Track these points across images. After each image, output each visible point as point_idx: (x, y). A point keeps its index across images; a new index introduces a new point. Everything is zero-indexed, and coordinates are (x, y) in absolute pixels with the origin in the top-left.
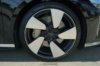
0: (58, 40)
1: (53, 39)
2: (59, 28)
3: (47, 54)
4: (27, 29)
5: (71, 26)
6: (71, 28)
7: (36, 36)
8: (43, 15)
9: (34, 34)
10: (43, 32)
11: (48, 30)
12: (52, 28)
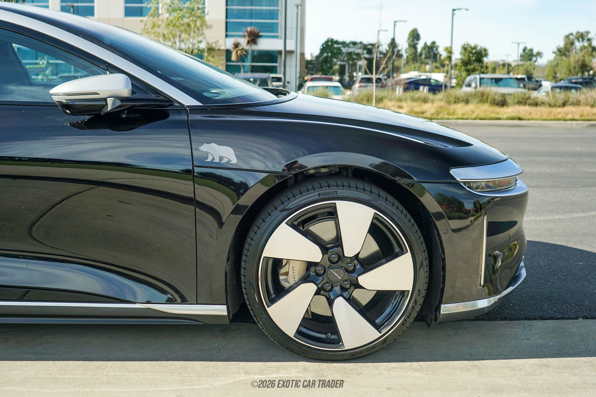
0: (357, 294)
1: (343, 289)
2: (361, 256)
3: (323, 336)
4: (267, 259)
5: (397, 250)
6: (397, 256)
7: (292, 282)
8: (313, 218)
9: (287, 274)
10: (312, 269)
11: (328, 263)
12: (341, 257)
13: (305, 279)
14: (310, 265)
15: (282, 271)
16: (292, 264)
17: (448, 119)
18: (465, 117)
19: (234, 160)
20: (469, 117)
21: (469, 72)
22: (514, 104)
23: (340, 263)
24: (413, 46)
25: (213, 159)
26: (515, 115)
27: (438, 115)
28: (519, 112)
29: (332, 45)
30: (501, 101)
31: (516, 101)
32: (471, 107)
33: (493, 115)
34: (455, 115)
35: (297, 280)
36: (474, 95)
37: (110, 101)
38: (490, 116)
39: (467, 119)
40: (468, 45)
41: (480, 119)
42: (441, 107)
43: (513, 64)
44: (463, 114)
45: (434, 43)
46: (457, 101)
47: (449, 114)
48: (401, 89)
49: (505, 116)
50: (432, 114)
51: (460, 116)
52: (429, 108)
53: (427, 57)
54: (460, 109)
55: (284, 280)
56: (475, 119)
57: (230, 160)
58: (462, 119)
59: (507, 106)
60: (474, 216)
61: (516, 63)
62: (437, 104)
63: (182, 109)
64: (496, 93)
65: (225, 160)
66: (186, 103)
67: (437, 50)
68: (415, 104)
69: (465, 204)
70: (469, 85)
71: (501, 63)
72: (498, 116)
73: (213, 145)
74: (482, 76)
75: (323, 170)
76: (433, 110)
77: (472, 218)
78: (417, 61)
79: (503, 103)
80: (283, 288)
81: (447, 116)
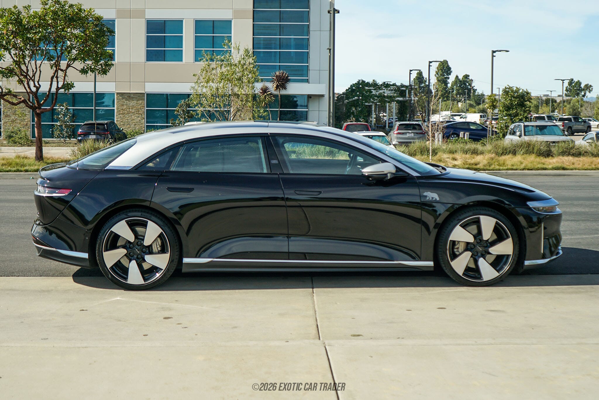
1: (483, 254)
2: (490, 240)
3: (474, 276)
4: (451, 241)
5: (505, 236)
6: (505, 239)
8: (470, 224)
9: (458, 248)
10: (469, 245)
11: (475, 243)
12: (481, 240)
13: (466, 250)
14: (468, 243)
15: (456, 247)
16: (461, 244)
17: (499, 170)
18: (515, 167)
19: (438, 199)
20: (518, 167)
21: (512, 118)
22: (559, 155)
23: (481, 243)
24: (443, 81)
25: (429, 199)
26: (559, 165)
27: (490, 166)
28: (563, 162)
29: (363, 87)
30: (546, 151)
31: (561, 150)
32: (518, 158)
33: (540, 166)
34: (505, 166)
35: (463, 250)
36: (521, 146)
37: (389, 175)
38: (536, 167)
39: (516, 170)
40: (510, 88)
41: (528, 170)
42: (492, 159)
43: (558, 100)
44: (513, 165)
45: (466, 76)
46: (505, 152)
47: (499, 165)
48: (441, 136)
49: (550, 167)
50: (484, 166)
51: (509, 167)
52: (481, 160)
53: (458, 93)
54: (509, 160)
55: (457, 251)
56: (523, 170)
57: (436, 199)
58: (512, 169)
59: (552, 156)
60: (537, 226)
61: (561, 98)
62: (488, 156)
63: (412, 177)
64: (541, 142)
65: (434, 199)
66: (414, 175)
67: (470, 85)
68: (468, 156)
69: (533, 218)
70: (513, 133)
71: (544, 98)
72: (544, 166)
73: (429, 193)
74: (526, 124)
75: (471, 203)
76: (485, 162)
77: (537, 227)
78: (448, 97)
79: (548, 154)
80: (456, 254)
81: (498, 167)
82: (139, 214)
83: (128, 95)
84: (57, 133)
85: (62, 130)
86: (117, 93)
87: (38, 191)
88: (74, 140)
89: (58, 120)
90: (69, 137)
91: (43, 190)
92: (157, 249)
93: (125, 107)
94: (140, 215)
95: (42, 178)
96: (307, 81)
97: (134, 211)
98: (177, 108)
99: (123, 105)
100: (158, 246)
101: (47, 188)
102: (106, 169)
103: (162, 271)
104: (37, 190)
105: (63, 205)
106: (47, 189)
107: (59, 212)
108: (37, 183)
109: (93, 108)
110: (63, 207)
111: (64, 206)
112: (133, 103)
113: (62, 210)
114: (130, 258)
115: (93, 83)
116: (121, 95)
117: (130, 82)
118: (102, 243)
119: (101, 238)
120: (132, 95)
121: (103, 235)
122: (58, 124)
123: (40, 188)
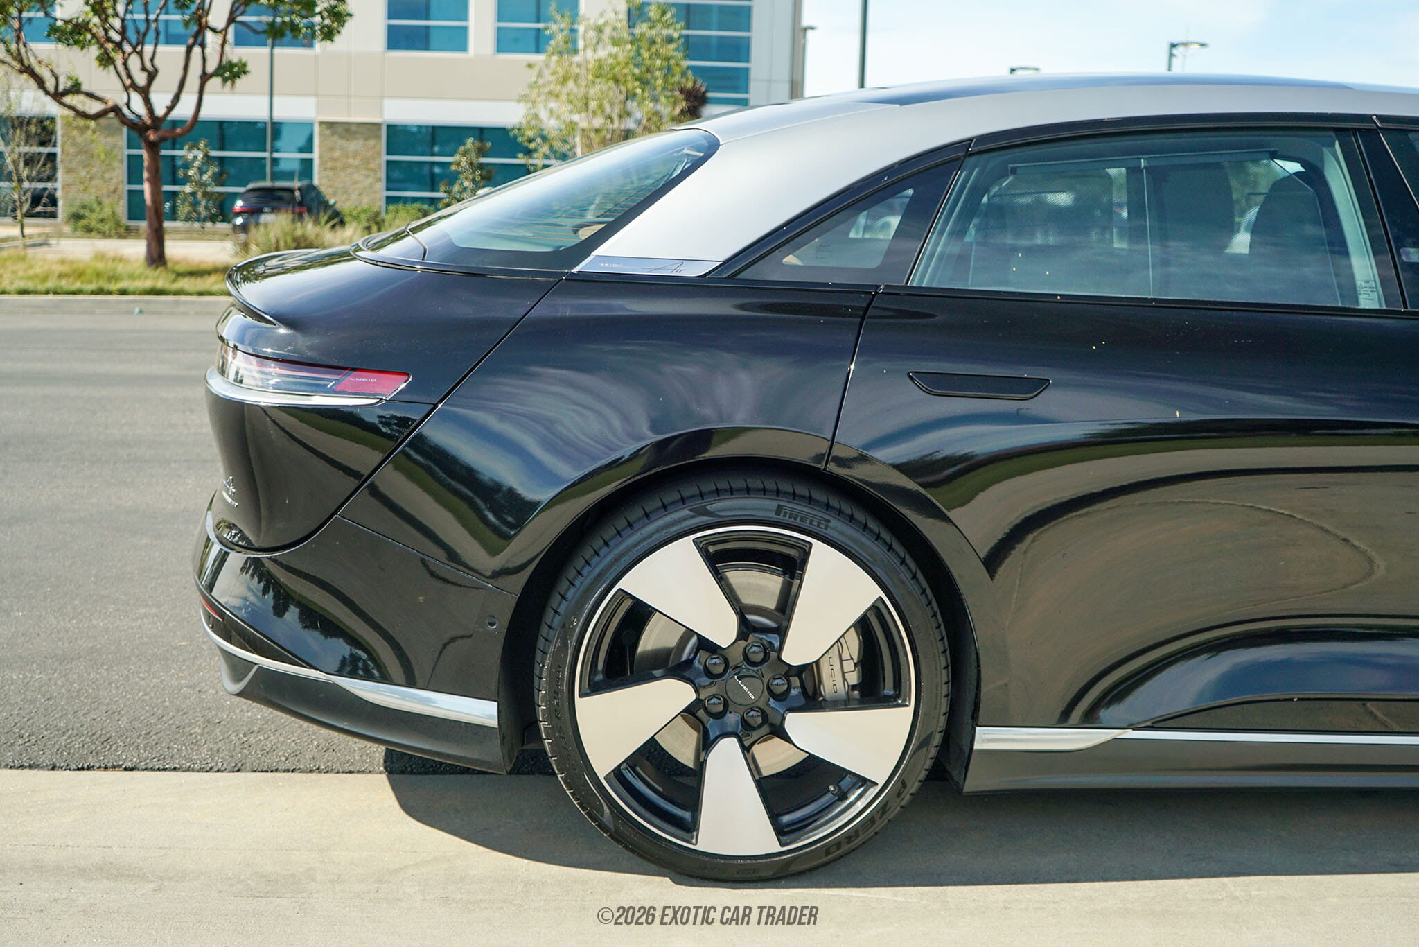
82: (766, 506)
83: (347, 126)
84: (183, 210)
85: (195, 204)
86: (321, 123)
87: (232, 376)
88: (222, 226)
89: (187, 180)
90: (213, 219)
91: (258, 375)
92: (844, 679)
93: (337, 154)
94: (771, 515)
95: (249, 311)
96: (744, 104)
97: (739, 490)
98: (456, 158)
99: (332, 149)
100: (849, 666)
101: (272, 364)
102: (575, 271)
103: (873, 792)
104: (223, 372)
105: (374, 447)
106: (273, 368)
107: (353, 483)
108: (222, 339)
109: (266, 155)
110: (377, 457)
111: (382, 451)
112: (355, 145)
113: (366, 473)
114: (710, 723)
115: (267, 98)
116: (331, 125)
117: (349, 97)
118: (570, 652)
119: (566, 629)
120: (353, 128)
121: (576, 611)
122: (188, 189)
123: (239, 363)
